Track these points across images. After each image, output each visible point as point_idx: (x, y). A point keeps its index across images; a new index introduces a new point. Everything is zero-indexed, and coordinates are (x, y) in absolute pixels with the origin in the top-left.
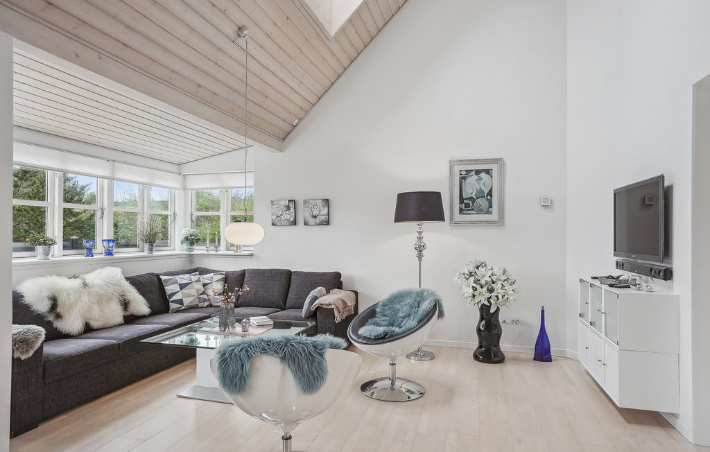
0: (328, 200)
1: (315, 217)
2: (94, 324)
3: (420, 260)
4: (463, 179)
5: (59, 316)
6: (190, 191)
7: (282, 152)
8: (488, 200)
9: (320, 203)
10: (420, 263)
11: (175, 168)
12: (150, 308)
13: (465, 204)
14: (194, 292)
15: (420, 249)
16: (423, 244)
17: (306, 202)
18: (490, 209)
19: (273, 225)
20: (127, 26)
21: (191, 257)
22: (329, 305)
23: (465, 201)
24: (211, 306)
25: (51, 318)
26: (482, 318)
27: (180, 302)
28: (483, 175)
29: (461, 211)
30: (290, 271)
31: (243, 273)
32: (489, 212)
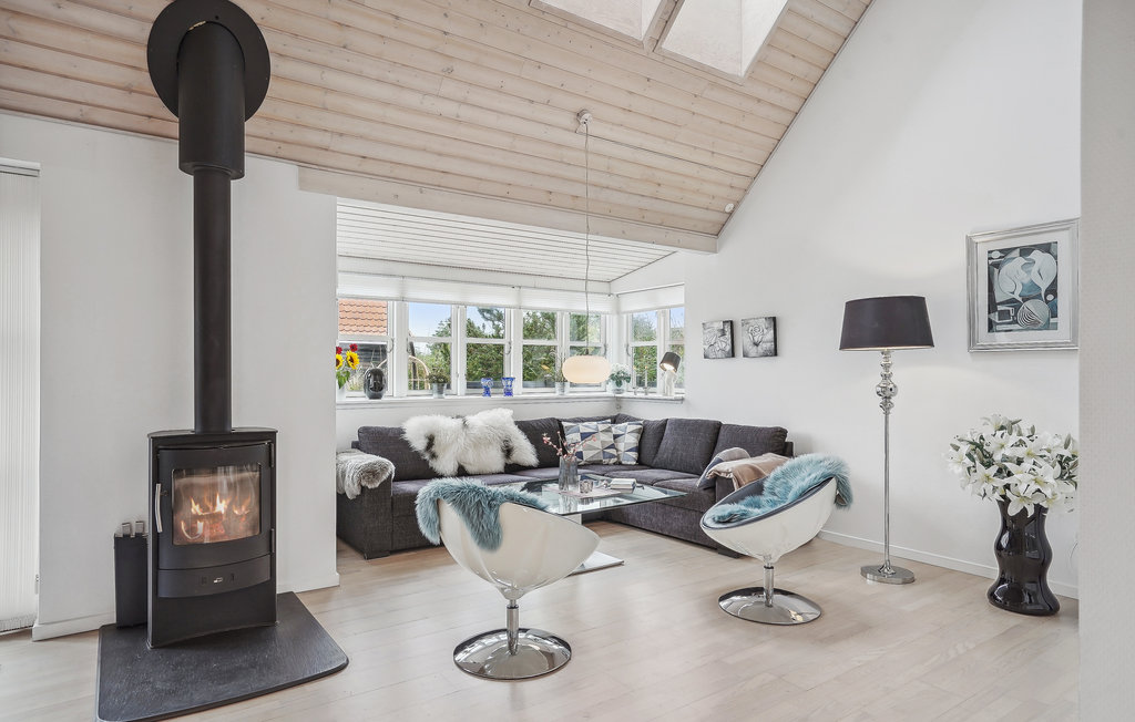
0: (774, 319)
1: (756, 344)
2: (469, 469)
3: (887, 414)
4: (994, 266)
5: (434, 456)
6: (625, 316)
7: (715, 252)
8: (1047, 302)
9: (763, 324)
10: (886, 418)
11: (604, 287)
12: (538, 457)
13: (1001, 312)
14: (598, 444)
15: (886, 395)
16: (891, 386)
17: (745, 322)
18: (1052, 320)
19: (705, 357)
20: (440, 154)
21: (618, 401)
22: (728, 473)
23: (1000, 308)
24: (620, 464)
25: (427, 457)
26: (1005, 528)
27: (580, 455)
28: (1036, 255)
29: (991, 326)
30: (720, 424)
31: (664, 424)
32: (1048, 326)
